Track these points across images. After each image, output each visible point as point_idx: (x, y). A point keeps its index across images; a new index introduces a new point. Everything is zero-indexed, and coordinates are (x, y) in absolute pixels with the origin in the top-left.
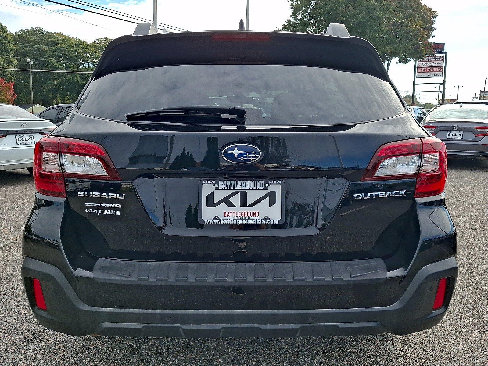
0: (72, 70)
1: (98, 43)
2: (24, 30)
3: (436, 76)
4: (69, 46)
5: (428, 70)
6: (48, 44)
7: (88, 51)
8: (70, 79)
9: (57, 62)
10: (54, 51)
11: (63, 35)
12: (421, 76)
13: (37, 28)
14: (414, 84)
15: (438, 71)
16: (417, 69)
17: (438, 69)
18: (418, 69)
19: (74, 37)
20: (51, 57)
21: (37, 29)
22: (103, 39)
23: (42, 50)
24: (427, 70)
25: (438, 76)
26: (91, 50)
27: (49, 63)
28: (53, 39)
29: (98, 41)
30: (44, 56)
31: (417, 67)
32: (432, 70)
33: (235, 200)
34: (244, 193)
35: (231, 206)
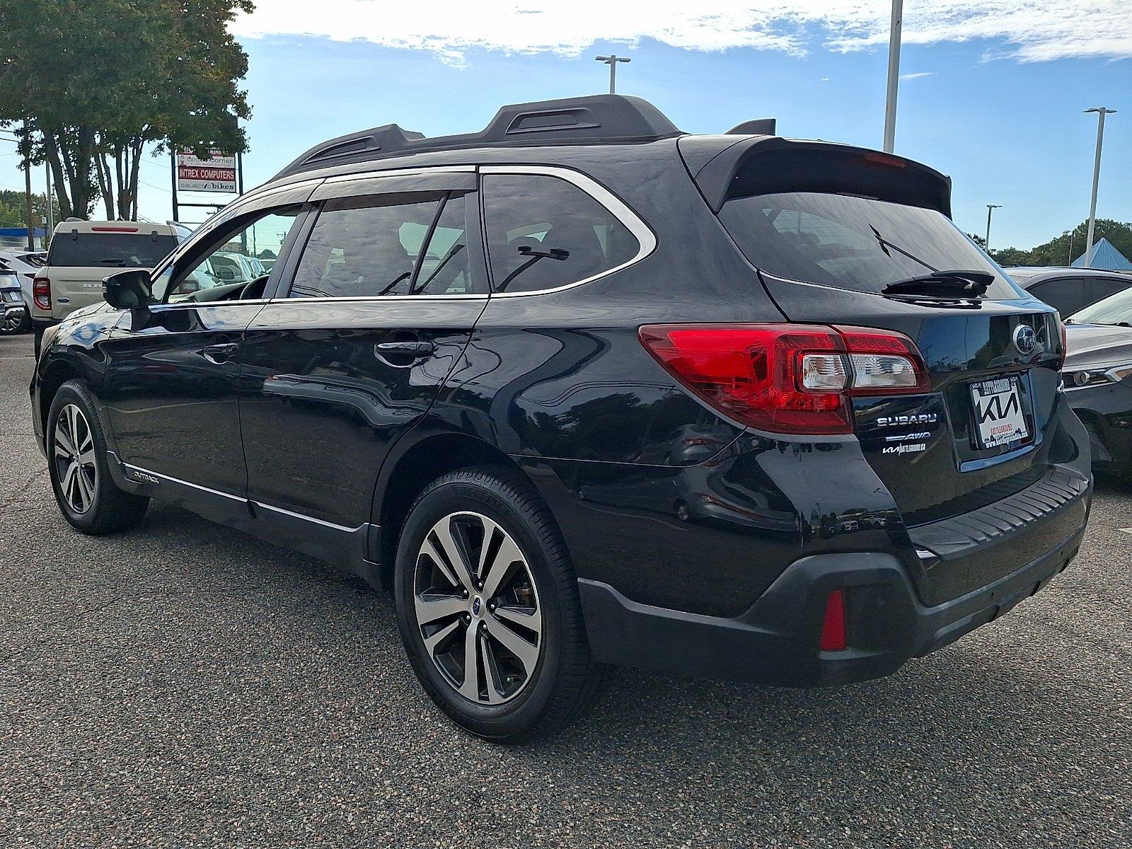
3: (222, 190)
5: (203, 174)
12: (188, 186)
14: (176, 205)
15: (225, 178)
16: (177, 169)
17: (224, 175)
18: (181, 170)
24: (200, 174)
25: (226, 190)
31: (176, 165)
32: (212, 174)
33: (994, 409)
34: (997, 398)
35: (993, 418)
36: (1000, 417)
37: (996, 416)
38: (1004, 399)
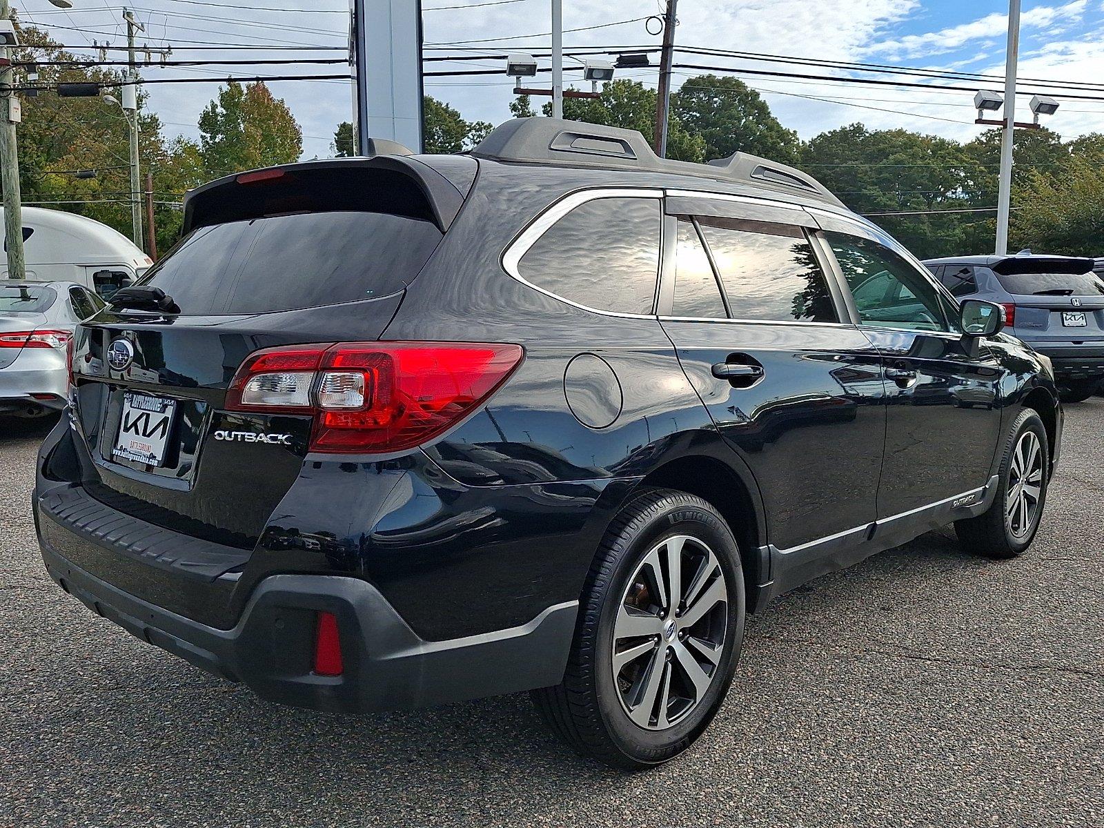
0: (915, 208)
1: (985, 141)
2: (827, 133)
4: (913, 156)
6: (871, 158)
7: (955, 163)
8: (908, 228)
9: (884, 194)
10: (880, 171)
11: (907, 133)
13: (853, 125)
19: (932, 134)
20: (874, 184)
21: (852, 128)
22: (997, 133)
23: (856, 173)
26: (962, 161)
27: (868, 197)
28: (882, 146)
29: (983, 139)
30: (859, 184)
33: (141, 425)
34: (148, 415)
35: (137, 433)
36: (144, 434)
37: (141, 431)
38: (155, 419)
